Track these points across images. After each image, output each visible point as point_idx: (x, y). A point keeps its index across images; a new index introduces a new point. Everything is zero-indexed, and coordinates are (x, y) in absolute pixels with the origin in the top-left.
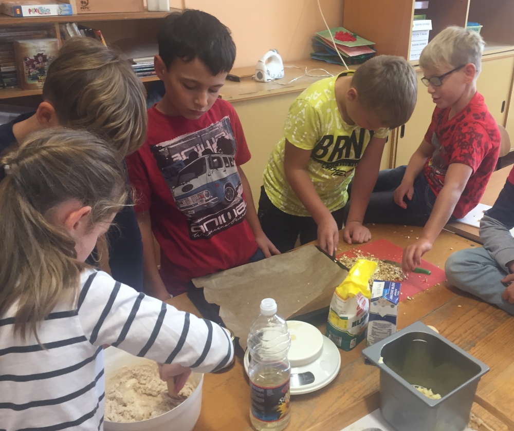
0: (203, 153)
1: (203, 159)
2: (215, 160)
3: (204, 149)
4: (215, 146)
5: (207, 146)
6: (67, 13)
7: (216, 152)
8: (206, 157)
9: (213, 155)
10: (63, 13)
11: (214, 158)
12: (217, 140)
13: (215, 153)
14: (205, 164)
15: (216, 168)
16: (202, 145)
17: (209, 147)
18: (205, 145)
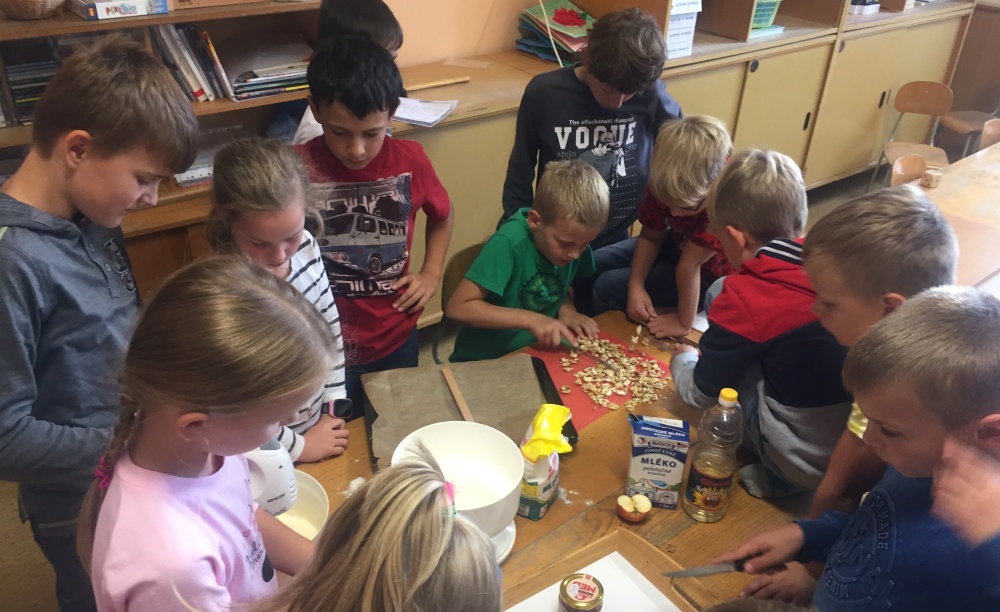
0: (354, 210)
1: (352, 217)
2: (367, 222)
3: (356, 204)
4: (373, 205)
5: (362, 202)
6: (160, 10)
7: (371, 212)
8: (357, 215)
9: (366, 216)
10: (155, 11)
11: (367, 219)
12: (378, 198)
13: (369, 214)
14: (352, 223)
15: (366, 231)
16: (356, 200)
17: (365, 204)
18: (360, 201)
